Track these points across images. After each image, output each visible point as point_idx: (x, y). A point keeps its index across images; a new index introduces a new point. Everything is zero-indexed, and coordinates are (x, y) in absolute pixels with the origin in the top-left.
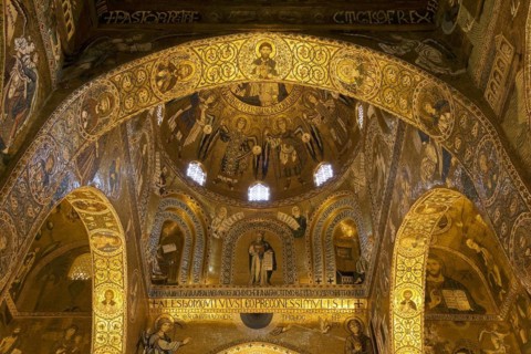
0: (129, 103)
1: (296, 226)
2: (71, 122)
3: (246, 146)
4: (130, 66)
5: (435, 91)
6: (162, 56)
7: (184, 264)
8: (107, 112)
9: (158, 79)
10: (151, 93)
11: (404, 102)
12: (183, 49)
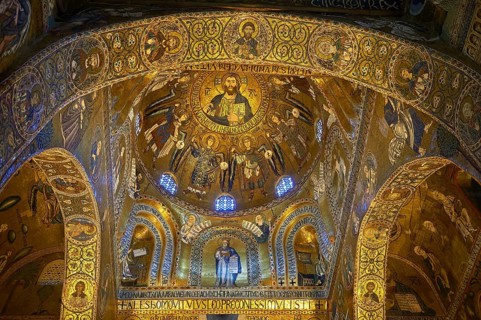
0: (118, 66)
1: (259, 233)
2: (60, 66)
3: (214, 161)
4: (121, 27)
5: (412, 55)
6: (153, 23)
7: (154, 266)
8: (96, 70)
9: (147, 46)
10: (140, 61)
11: (379, 72)
12: (173, 19)
